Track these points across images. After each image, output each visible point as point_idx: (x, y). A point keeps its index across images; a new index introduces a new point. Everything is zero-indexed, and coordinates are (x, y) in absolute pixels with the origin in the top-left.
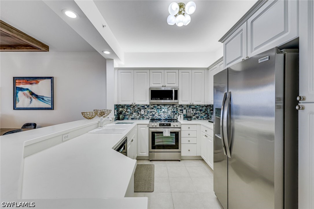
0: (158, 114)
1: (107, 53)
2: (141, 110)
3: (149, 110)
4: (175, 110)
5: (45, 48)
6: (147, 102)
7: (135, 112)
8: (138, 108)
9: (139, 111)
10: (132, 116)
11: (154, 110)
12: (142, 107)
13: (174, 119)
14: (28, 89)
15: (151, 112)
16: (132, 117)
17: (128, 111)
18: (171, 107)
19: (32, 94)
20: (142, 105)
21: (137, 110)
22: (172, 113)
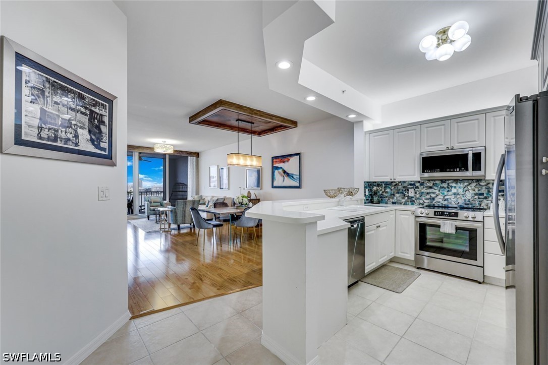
0: (442, 197)
1: (352, 116)
2: (408, 190)
3: (424, 190)
4: (484, 191)
5: (295, 124)
6: (416, 176)
7: (398, 193)
8: (404, 187)
9: (405, 191)
10: (393, 198)
11: (434, 191)
12: (411, 185)
13: (482, 207)
14: (281, 168)
15: (428, 193)
16: (393, 201)
17: (386, 191)
18: (474, 184)
19: (285, 172)
20: (410, 183)
21: (402, 190)
22: (476, 197)
